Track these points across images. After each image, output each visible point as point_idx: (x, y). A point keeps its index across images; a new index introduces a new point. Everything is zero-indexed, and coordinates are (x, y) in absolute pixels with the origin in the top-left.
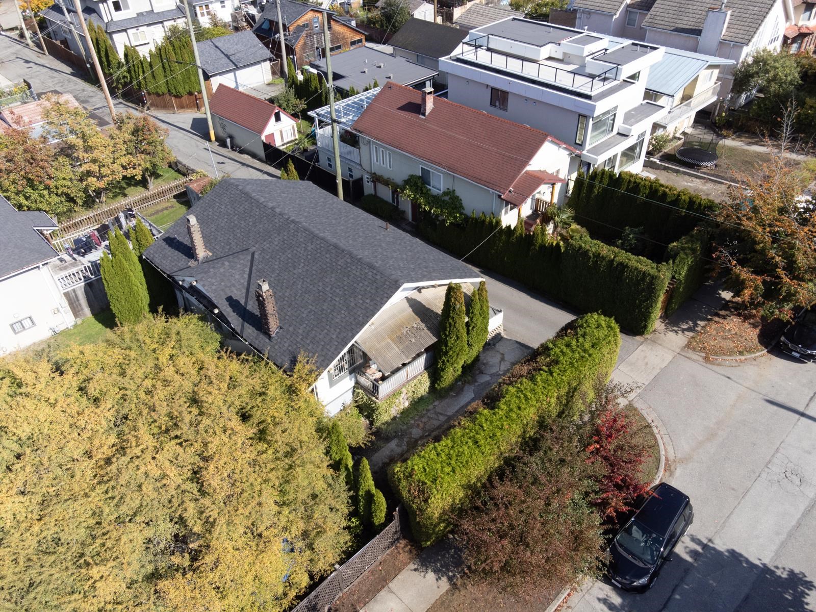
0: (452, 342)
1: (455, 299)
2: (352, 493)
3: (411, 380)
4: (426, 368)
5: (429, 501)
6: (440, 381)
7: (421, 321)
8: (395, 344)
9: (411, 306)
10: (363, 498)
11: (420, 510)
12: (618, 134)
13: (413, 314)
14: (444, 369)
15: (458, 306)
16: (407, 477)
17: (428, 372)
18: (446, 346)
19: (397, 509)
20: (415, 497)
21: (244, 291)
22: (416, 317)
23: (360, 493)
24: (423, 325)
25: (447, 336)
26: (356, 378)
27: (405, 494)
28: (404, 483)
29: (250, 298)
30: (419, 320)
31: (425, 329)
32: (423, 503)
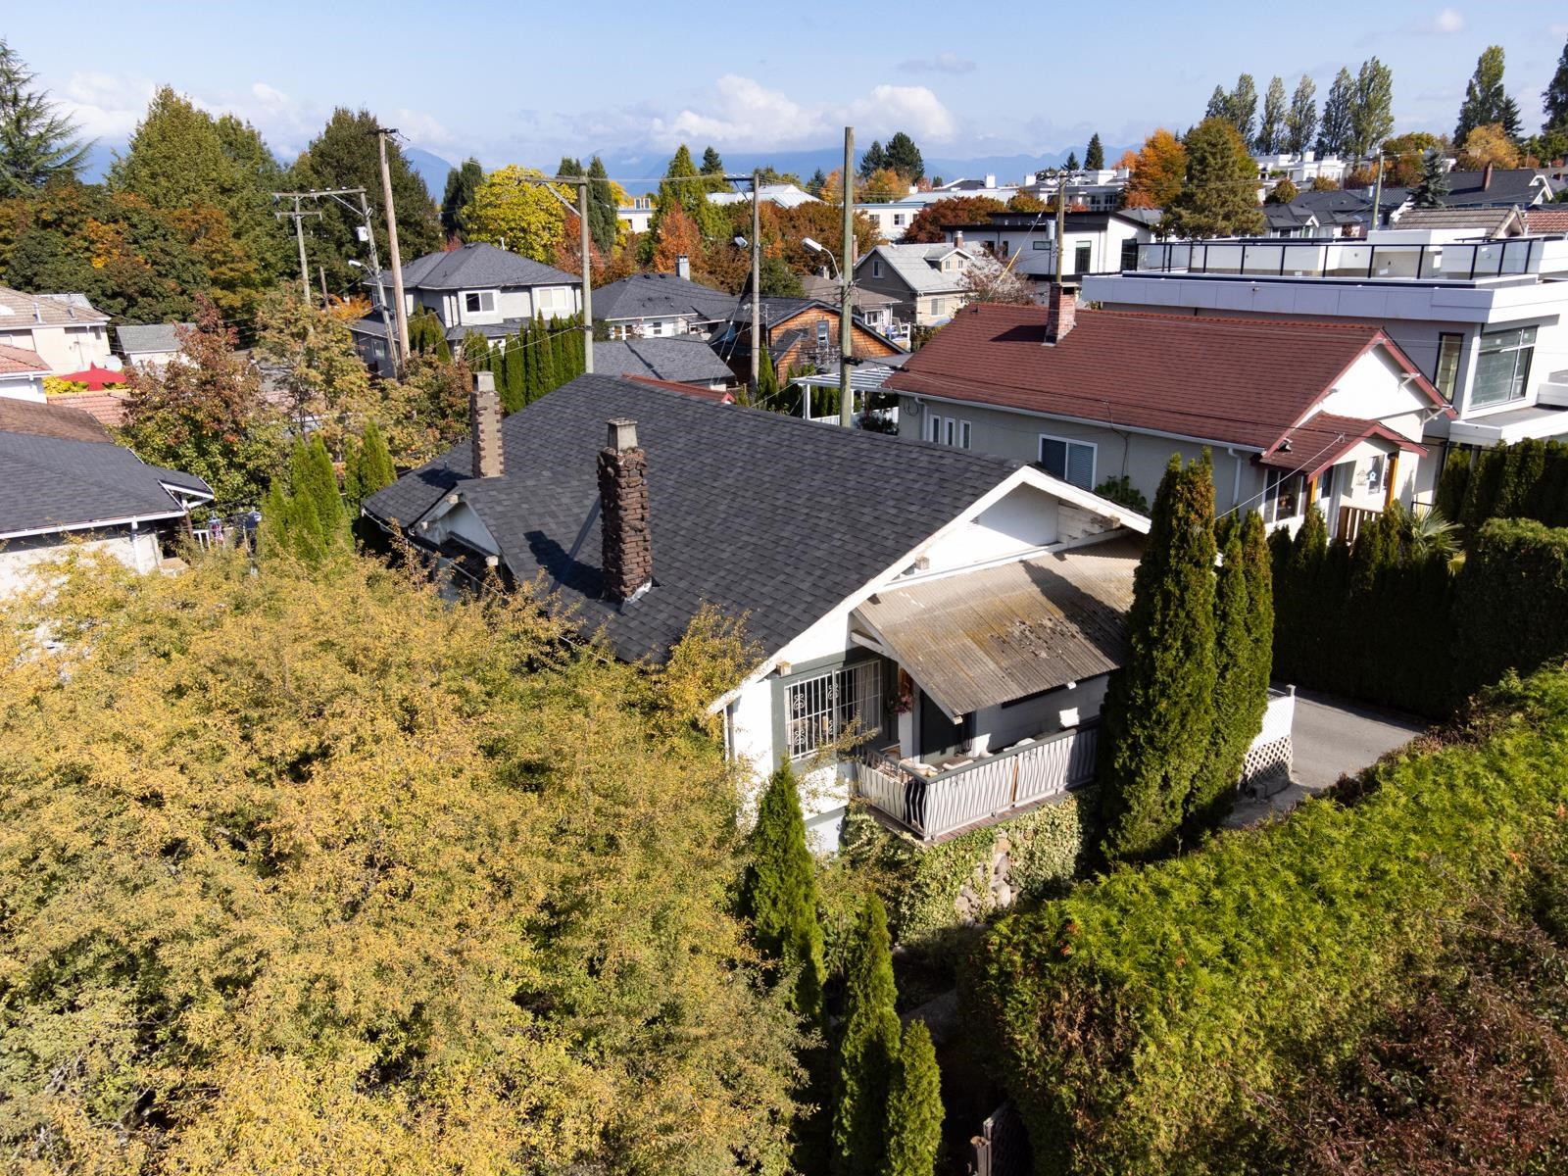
0: (1170, 664)
1: (1189, 505)
2: (814, 1040)
3: (1024, 808)
4: (1074, 785)
5: (1137, 1059)
6: (1118, 827)
7: (1068, 617)
8: (987, 653)
9: (1036, 581)
10: (853, 1072)
11: (1093, 1109)
12: (1539, 406)
13: (1043, 599)
14: (1138, 772)
15: (1197, 529)
16: (1040, 963)
17: (1079, 798)
18: (1148, 681)
19: (989, 1123)
20: (1069, 1053)
21: (576, 529)
22: (1050, 606)
23: (848, 1050)
24: (1074, 628)
25: (1151, 643)
26: (855, 776)
27: (1025, 1037)
28: (1025, 989)
29: (588, 539)
30: (1059, 615)
31: (1080, 636)
32: (1105, 1072)
